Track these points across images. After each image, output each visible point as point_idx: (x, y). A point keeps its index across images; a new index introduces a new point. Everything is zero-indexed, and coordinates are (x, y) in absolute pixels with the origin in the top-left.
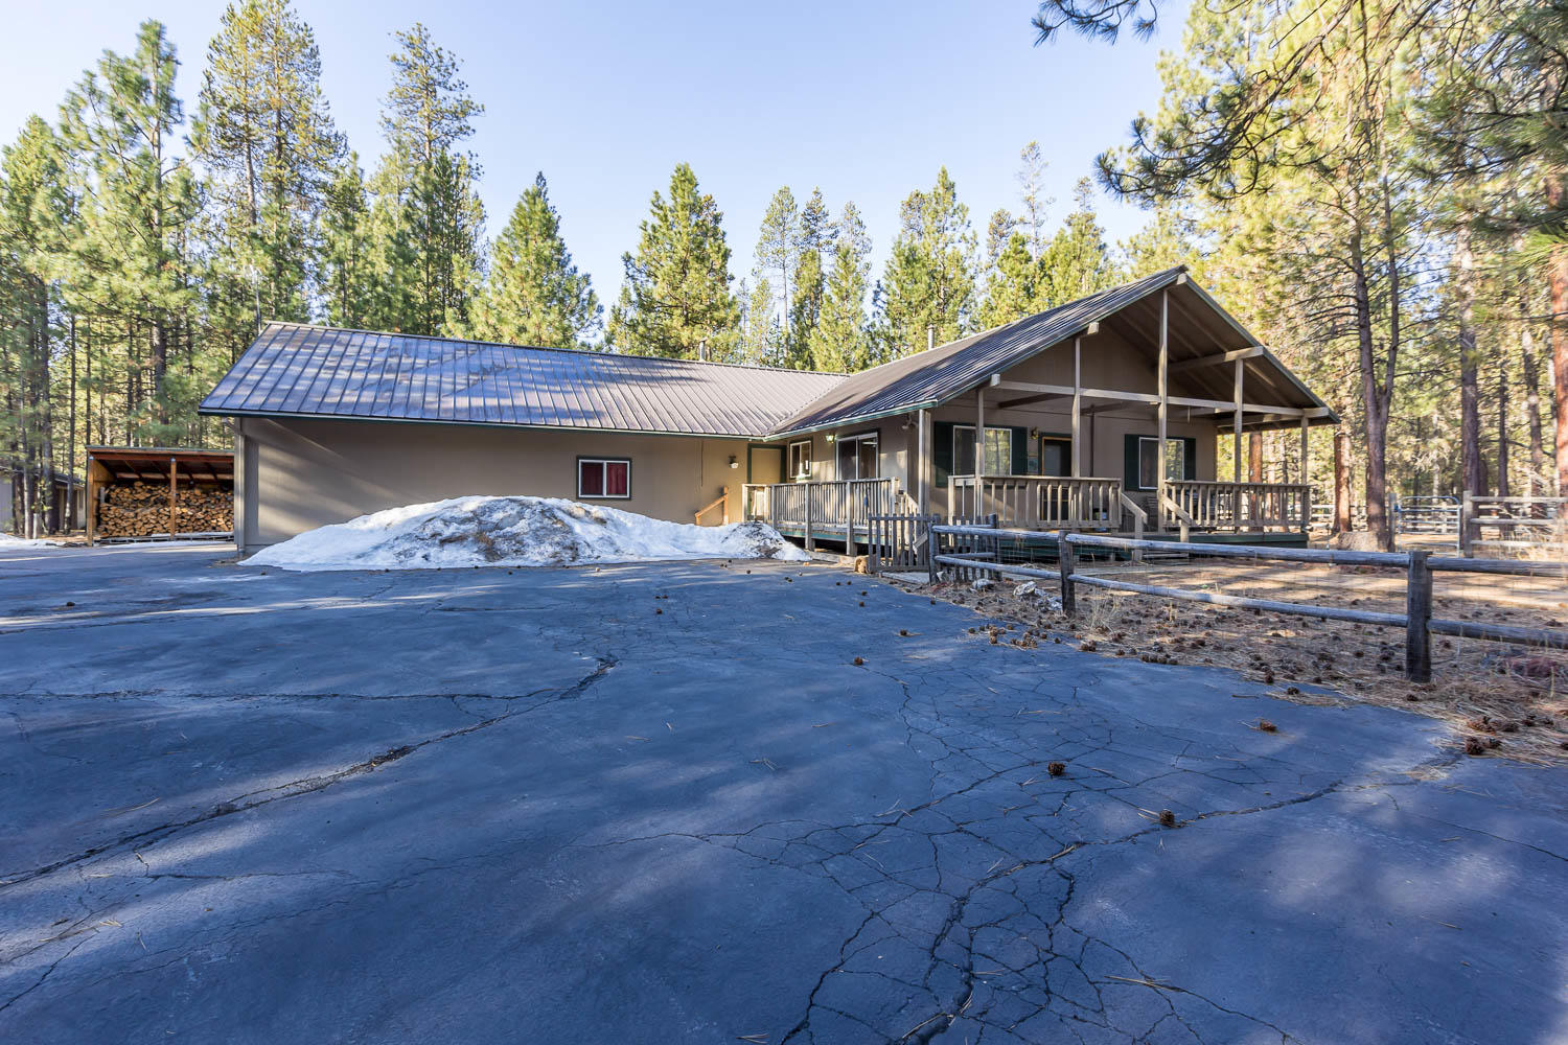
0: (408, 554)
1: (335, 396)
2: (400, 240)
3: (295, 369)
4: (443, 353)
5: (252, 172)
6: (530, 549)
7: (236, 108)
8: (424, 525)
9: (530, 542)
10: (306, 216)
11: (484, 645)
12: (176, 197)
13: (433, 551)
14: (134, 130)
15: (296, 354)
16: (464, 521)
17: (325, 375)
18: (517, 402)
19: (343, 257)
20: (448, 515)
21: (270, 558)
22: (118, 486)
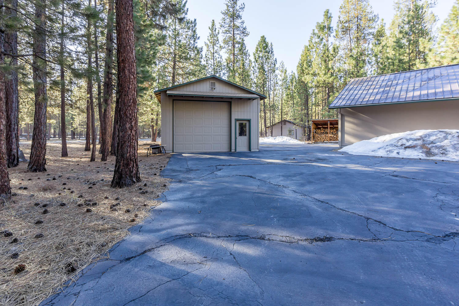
0: (390, 151)
1: (367, 98)
2: (398, 42)
3: (356, 92)
4: (410, 76)
5: (350, 38)
6: (450, 153)
7: (346, 22)
8: (398, 141)
9: (451, 150)
10: (366, 45)
11: (400, 196)
12: (332, 53)
13: (401, 151)
14: (322, 39)
15: (357, 87)
16: (416, 140)
17: (365, 92)
18: (445, 89)
19: (377, 54)
20: (408, 137)
21: (346, 150)
22: (318, 129)
